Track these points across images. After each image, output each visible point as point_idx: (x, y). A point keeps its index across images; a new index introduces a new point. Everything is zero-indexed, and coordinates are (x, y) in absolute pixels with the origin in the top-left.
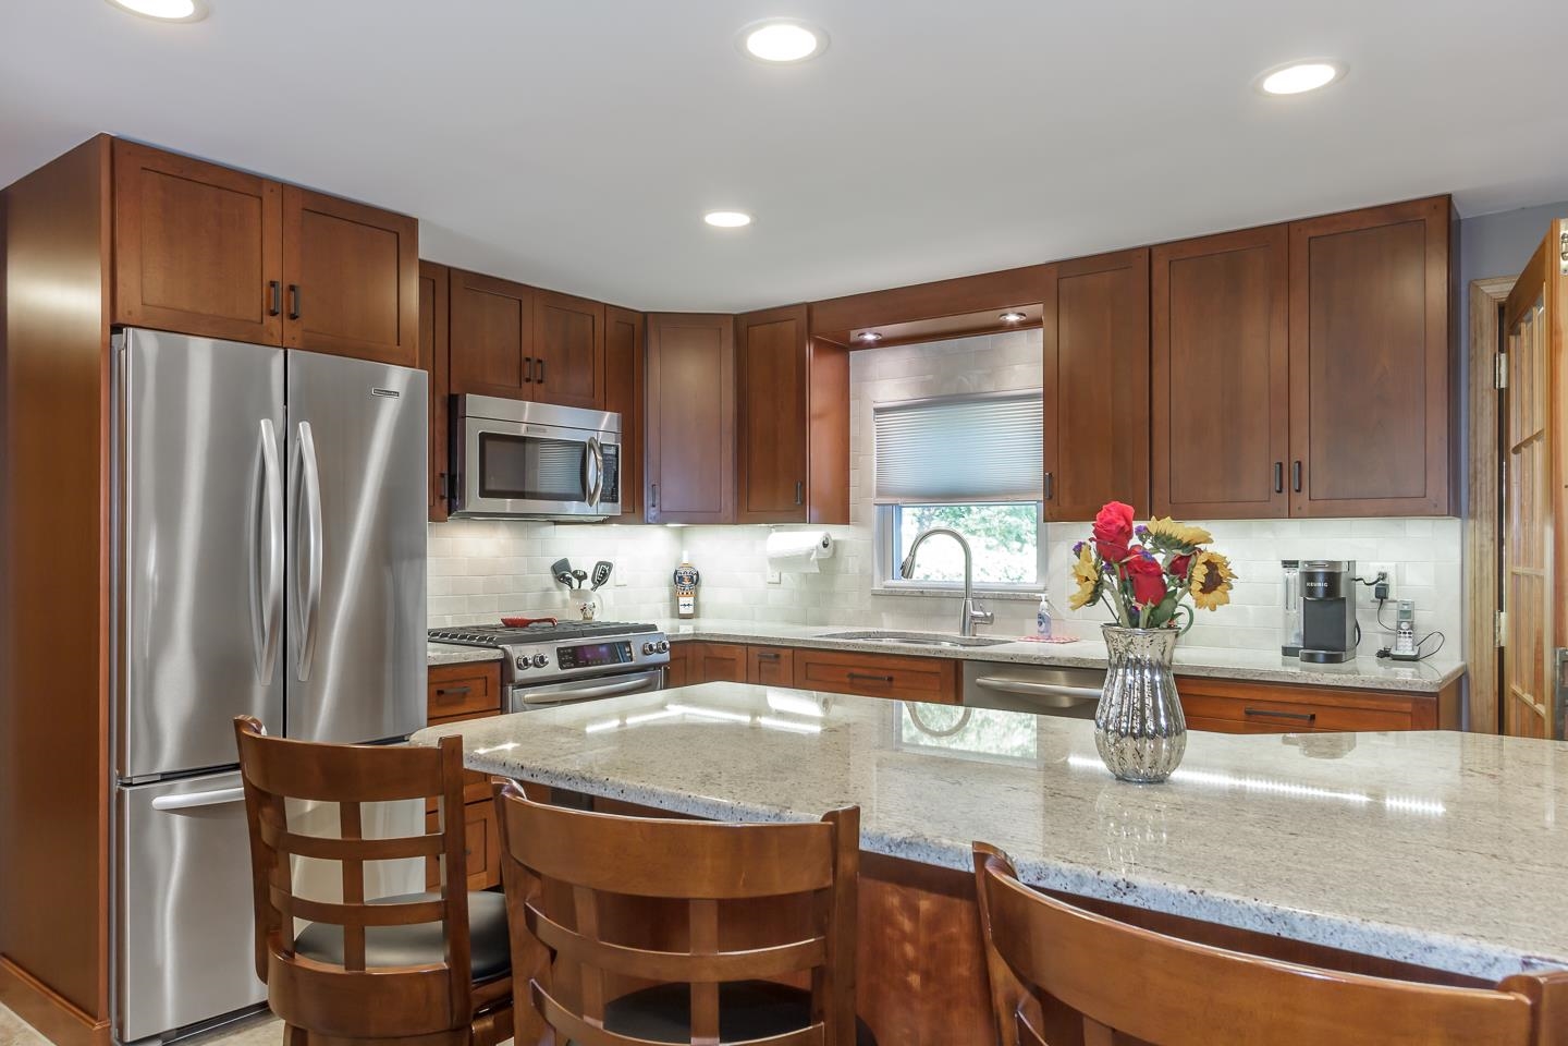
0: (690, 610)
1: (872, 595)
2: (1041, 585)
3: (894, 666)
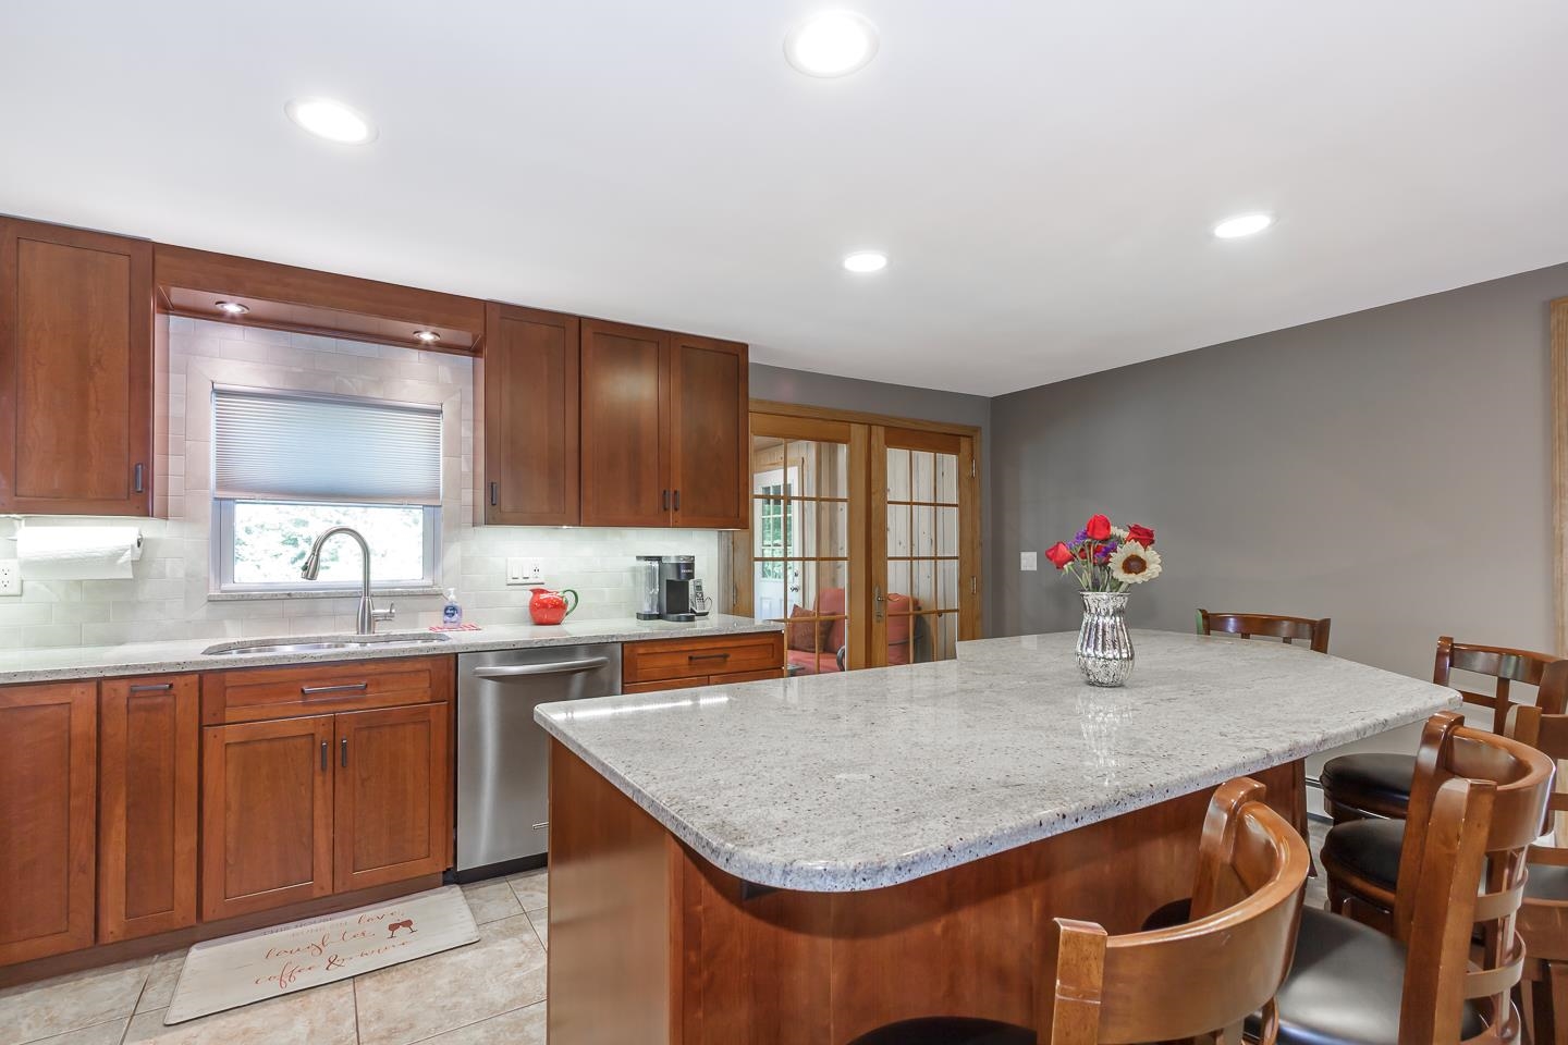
1: (209, 601)
2: (428, 581)
3: (370, 671)
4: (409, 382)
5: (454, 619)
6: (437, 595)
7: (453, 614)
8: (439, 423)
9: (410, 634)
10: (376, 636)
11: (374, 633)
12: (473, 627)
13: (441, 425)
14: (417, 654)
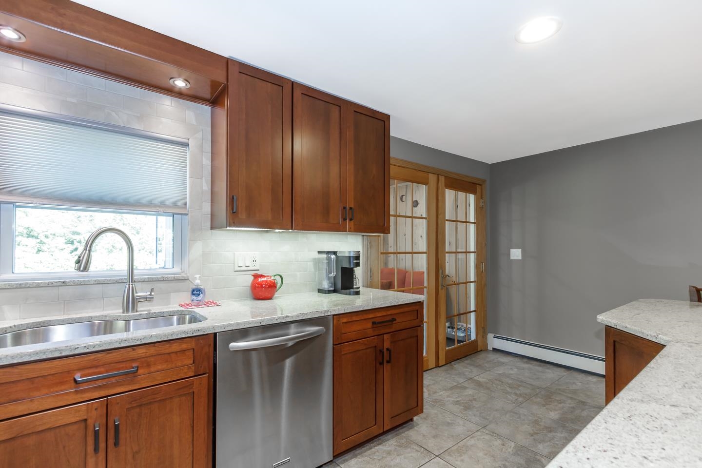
2: (177, 269)
3: (141, 355)
4: (164, 120)
5: (199, 298)
6: (185, 279)
7: (199, 295)
8: (186, 153)
9: (166, 312)
10: (139, 314)
11: (137, 311)
12: (214, 303)
13: (188, 154)
14: (184, 336)
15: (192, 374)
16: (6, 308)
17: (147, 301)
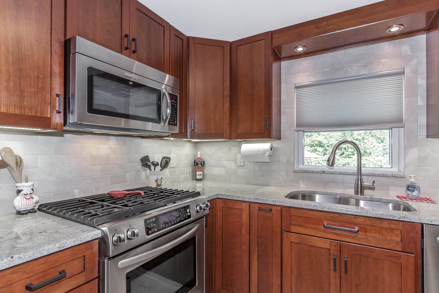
0: (201, 177)
1: (294, 172)
2: (395, 169)
3: (360, 222)
5: (414, 193)
6: (402, 177)
7: (414, 191)
8: (402, 79)
9: (384, 199)
10: (365, 197)
11: (364, 195)
12: (429, 200)
13: (403, 80)
14: (392, 218)
15: (400, 250)
16: (300, 182)
17: (370, 189)
